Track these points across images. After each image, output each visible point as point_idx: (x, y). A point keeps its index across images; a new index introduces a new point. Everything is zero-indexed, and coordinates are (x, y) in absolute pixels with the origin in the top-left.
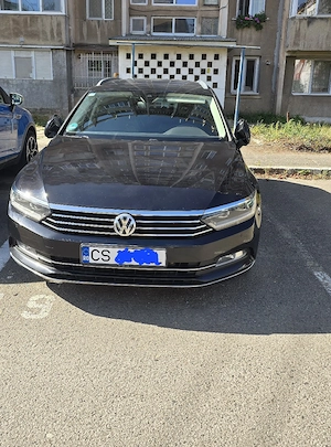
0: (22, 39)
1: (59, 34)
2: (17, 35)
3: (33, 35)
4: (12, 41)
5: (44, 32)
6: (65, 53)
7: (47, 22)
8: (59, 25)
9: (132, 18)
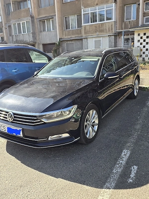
0: (98, 33)
1: (112, 29)
2: (96, 32)
3: (102, 31)
4: (94, 34)
5: (106, 29)
6: (114, 37)
7: (107, 25)
8: (112, 25)
9: (145, 18)
